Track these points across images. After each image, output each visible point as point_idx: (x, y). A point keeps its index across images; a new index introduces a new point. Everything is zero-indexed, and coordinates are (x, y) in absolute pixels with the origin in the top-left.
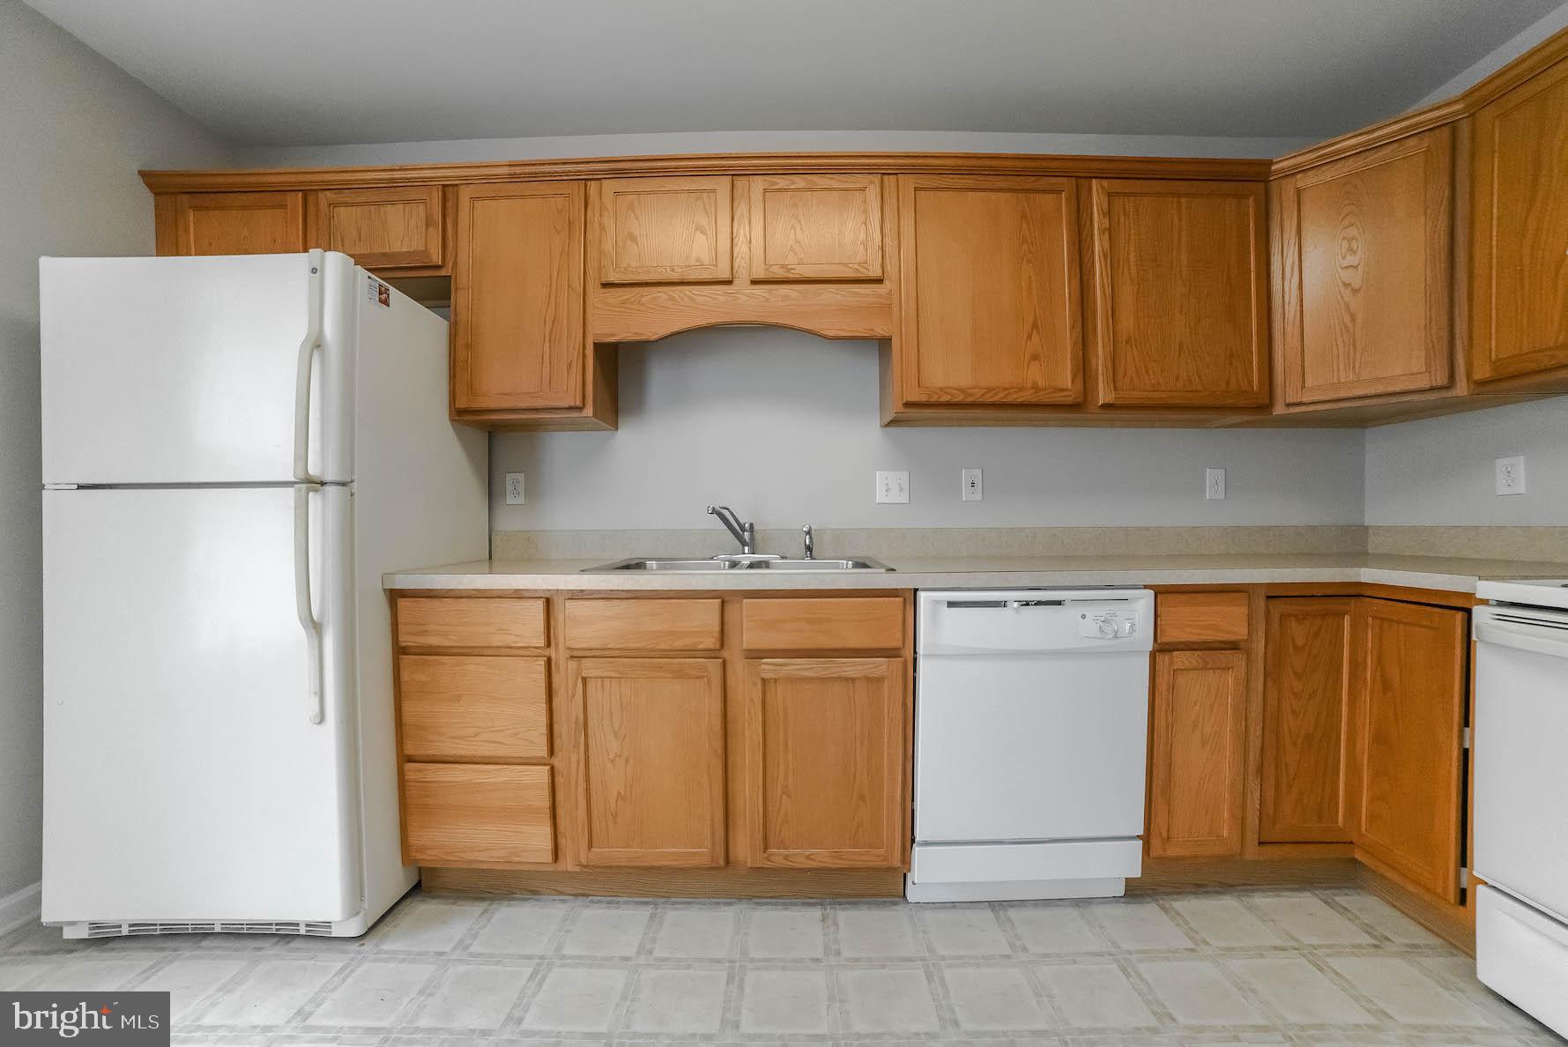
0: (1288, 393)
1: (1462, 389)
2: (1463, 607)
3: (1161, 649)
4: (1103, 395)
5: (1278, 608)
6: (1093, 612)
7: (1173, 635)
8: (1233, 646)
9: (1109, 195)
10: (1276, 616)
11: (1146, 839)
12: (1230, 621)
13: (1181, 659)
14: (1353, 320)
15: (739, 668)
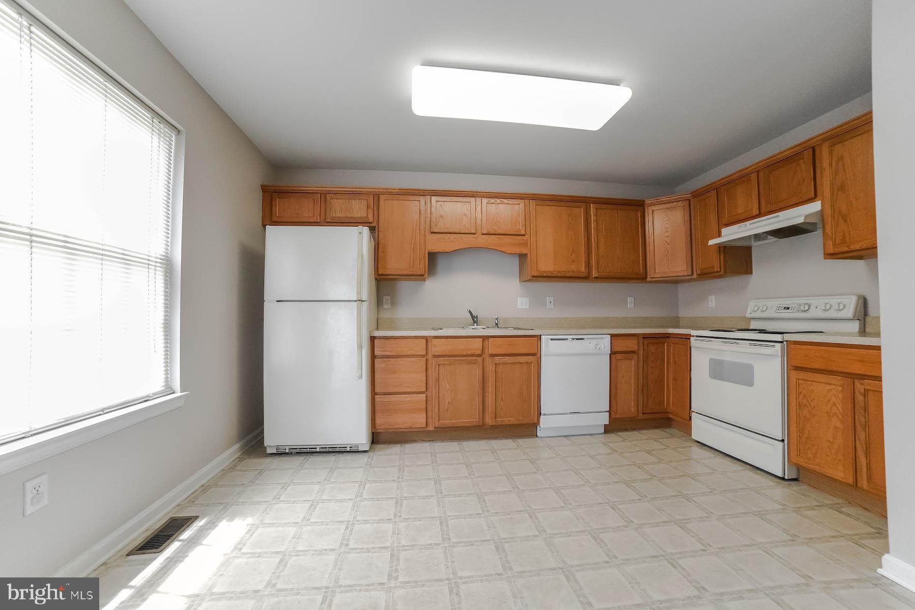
0: (651, 274)
1: (695, 276)
2: (687, 337)
3: (613, 353)
4: (594, 274)
5: (646, 341)
6: (594, 342)
7: (616, 349)
8: (633, 352)
9: (596, 209)
10: (646, 343)
11: (610, 412)
12: (632, 345)
13: (618, 356)
14: (668, 252)
15: (487, 359)
